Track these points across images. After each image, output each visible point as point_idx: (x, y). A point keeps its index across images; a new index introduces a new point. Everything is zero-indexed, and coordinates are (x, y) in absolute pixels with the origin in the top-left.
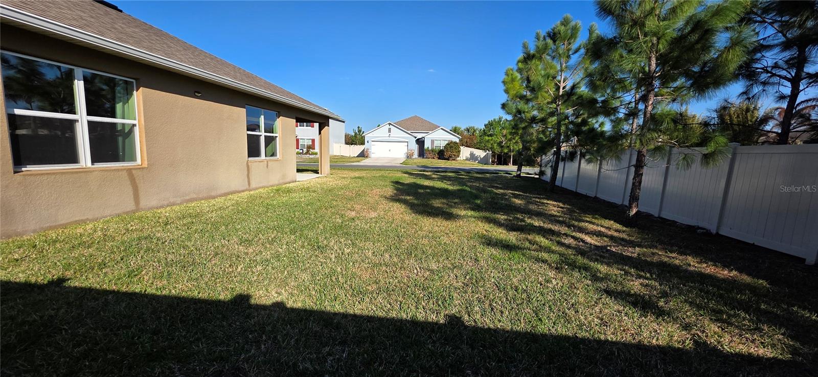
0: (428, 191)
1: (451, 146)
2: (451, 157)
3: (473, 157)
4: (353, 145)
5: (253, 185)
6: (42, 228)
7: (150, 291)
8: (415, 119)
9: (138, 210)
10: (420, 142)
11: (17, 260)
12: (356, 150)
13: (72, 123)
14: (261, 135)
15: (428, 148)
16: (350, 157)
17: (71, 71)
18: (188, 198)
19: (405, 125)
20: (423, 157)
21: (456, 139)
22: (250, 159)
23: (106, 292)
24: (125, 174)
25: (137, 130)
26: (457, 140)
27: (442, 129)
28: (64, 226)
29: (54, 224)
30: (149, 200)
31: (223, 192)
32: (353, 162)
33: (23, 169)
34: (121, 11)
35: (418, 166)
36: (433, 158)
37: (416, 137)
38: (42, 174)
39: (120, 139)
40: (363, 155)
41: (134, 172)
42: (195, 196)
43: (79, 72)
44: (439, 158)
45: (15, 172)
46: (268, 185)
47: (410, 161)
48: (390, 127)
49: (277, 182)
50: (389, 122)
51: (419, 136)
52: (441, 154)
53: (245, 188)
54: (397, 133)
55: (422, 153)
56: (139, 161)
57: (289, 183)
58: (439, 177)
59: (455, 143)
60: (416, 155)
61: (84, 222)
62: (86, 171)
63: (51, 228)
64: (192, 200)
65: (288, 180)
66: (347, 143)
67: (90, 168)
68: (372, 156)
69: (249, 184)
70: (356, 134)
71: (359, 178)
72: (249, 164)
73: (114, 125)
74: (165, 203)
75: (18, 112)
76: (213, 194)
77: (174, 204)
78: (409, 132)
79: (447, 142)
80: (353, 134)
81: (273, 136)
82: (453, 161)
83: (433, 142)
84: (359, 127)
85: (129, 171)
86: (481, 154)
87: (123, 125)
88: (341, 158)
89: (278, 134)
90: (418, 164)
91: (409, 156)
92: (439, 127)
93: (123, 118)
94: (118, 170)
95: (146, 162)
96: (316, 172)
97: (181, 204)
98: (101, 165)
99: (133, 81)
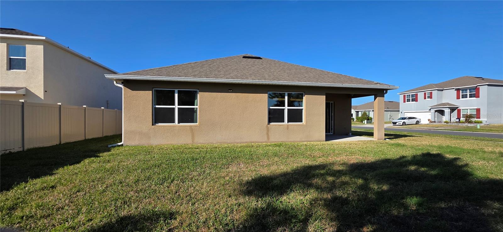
5: (272, 140)
9: (193, 143)
22: (267, 123)
25: (198, 109)
30: (199, 140)
31: (245, 141)
33: (156, 124)
38: (160, 126)
42: (225, 141)
43: (176, 91)
46: (288, 141)
49: (298, 140)
53: (264, 141)
56: (198, 123)
65: (312, 140)
67: (177, 125)
69: (268, 138)
72: (269, 126)
74: (207, 142)
75: (157, 106)
77: (211, 143)
81: (299, 109)
85: (192, 126)
89: (304, 107)
94: (186, 126)
95: (201, 123)
97: (215, 143)
98: (181, 124)
99: (198, 90)
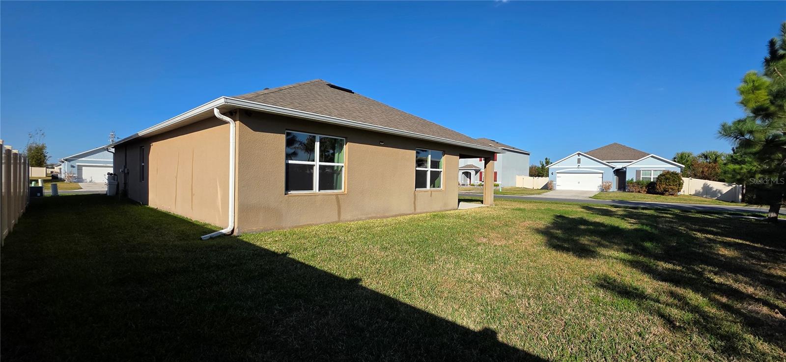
0: (591, 227)
1: (666, 177)
2: (666, 191)
3: (707, 191)
4: (537, 177)
5: (418, 210)
6: (292, 227)
7: (318, 267)
8: (615, 146)
9: (339, 221)
10: (620, 174)
11: (276, 241)
12: (541, 182)
13: (312, 167)
14: (428, 171)
15: (632, 180)
16: (533, 190)
17: (314, 137)
18: (370, 216)
19: (598, 155)
20: (624, 190)
21: (675, 169)
22: (417, 189)
23: (298, 262)
24: (334, 197)
25: (343, 169)
26: (678, 171)
27: (652, 157)
28: (302, 227)
29: (298, 225)
30: (346, 215)
31: (394, 214)
32: (533, 194)
33: (289, 193)
34: (353, 93)
35: (614, 201)
36: (639, 192)
37: (613, 168)
38: (296, 196)
39: (335, 175)
40: (547, 187)
41: (339, 196)
42: (374, 215)
43: (318, 137)
44: (648, 192)
45: (285, 194)
46: (431, 211)
47: (603, 195)
48: (579, 158)
49: (439, 209)
50: (579, 152)
51: (619, 166)
52: (651, 188)
53: (411, 212)
54: (588, 163)
55: (623, 185)
56: (343, 190)
57: (450, 210)
58: (625, 213)
59: (674, 174)
60: (614, 188)
61: (311, 225)
62: (315, 195)
63: (296, 227)
64: (372, 218)
65: (450, 208)
66: (531, 175)
67: (317, 193)
68: (558, 188)
69: (415, 209)
70: (543, 165)
71: (520, 209)
72: (416, 193)
73: (333, 167)
74: (355, 218)
75: (290, 162)
76: (387, 215)
77: (360, 220)
78: (604, 162)
79: (659, 173)
80: (540, 166)
81: (438, 171)
82: (670, 197)
83: (638, 172)
84: (546, 159)
85: (337, 195)
86: (723, 188)
87: (338, 166)
88: (522, 190)
89: (442, 169)
90: (615, 198)
91: (605, 189)
92: (649, 155)
93: (338, 163)
94: (331, 195)
95: (346, 190)
96: (482, 202)
97: (365, 219)
98: (322, 192)
99: (345, 139)
